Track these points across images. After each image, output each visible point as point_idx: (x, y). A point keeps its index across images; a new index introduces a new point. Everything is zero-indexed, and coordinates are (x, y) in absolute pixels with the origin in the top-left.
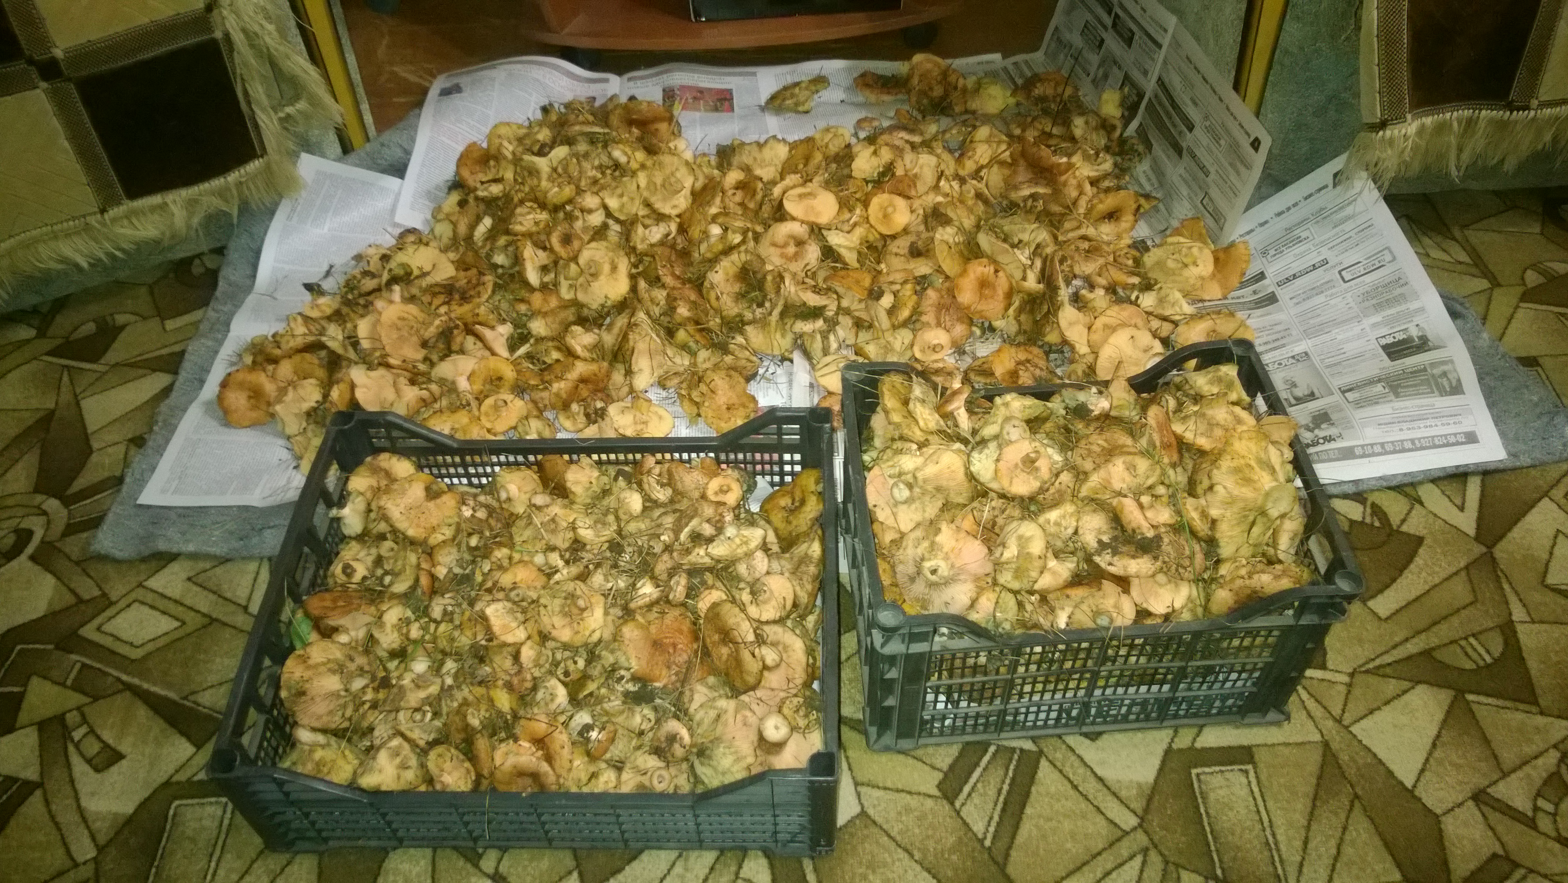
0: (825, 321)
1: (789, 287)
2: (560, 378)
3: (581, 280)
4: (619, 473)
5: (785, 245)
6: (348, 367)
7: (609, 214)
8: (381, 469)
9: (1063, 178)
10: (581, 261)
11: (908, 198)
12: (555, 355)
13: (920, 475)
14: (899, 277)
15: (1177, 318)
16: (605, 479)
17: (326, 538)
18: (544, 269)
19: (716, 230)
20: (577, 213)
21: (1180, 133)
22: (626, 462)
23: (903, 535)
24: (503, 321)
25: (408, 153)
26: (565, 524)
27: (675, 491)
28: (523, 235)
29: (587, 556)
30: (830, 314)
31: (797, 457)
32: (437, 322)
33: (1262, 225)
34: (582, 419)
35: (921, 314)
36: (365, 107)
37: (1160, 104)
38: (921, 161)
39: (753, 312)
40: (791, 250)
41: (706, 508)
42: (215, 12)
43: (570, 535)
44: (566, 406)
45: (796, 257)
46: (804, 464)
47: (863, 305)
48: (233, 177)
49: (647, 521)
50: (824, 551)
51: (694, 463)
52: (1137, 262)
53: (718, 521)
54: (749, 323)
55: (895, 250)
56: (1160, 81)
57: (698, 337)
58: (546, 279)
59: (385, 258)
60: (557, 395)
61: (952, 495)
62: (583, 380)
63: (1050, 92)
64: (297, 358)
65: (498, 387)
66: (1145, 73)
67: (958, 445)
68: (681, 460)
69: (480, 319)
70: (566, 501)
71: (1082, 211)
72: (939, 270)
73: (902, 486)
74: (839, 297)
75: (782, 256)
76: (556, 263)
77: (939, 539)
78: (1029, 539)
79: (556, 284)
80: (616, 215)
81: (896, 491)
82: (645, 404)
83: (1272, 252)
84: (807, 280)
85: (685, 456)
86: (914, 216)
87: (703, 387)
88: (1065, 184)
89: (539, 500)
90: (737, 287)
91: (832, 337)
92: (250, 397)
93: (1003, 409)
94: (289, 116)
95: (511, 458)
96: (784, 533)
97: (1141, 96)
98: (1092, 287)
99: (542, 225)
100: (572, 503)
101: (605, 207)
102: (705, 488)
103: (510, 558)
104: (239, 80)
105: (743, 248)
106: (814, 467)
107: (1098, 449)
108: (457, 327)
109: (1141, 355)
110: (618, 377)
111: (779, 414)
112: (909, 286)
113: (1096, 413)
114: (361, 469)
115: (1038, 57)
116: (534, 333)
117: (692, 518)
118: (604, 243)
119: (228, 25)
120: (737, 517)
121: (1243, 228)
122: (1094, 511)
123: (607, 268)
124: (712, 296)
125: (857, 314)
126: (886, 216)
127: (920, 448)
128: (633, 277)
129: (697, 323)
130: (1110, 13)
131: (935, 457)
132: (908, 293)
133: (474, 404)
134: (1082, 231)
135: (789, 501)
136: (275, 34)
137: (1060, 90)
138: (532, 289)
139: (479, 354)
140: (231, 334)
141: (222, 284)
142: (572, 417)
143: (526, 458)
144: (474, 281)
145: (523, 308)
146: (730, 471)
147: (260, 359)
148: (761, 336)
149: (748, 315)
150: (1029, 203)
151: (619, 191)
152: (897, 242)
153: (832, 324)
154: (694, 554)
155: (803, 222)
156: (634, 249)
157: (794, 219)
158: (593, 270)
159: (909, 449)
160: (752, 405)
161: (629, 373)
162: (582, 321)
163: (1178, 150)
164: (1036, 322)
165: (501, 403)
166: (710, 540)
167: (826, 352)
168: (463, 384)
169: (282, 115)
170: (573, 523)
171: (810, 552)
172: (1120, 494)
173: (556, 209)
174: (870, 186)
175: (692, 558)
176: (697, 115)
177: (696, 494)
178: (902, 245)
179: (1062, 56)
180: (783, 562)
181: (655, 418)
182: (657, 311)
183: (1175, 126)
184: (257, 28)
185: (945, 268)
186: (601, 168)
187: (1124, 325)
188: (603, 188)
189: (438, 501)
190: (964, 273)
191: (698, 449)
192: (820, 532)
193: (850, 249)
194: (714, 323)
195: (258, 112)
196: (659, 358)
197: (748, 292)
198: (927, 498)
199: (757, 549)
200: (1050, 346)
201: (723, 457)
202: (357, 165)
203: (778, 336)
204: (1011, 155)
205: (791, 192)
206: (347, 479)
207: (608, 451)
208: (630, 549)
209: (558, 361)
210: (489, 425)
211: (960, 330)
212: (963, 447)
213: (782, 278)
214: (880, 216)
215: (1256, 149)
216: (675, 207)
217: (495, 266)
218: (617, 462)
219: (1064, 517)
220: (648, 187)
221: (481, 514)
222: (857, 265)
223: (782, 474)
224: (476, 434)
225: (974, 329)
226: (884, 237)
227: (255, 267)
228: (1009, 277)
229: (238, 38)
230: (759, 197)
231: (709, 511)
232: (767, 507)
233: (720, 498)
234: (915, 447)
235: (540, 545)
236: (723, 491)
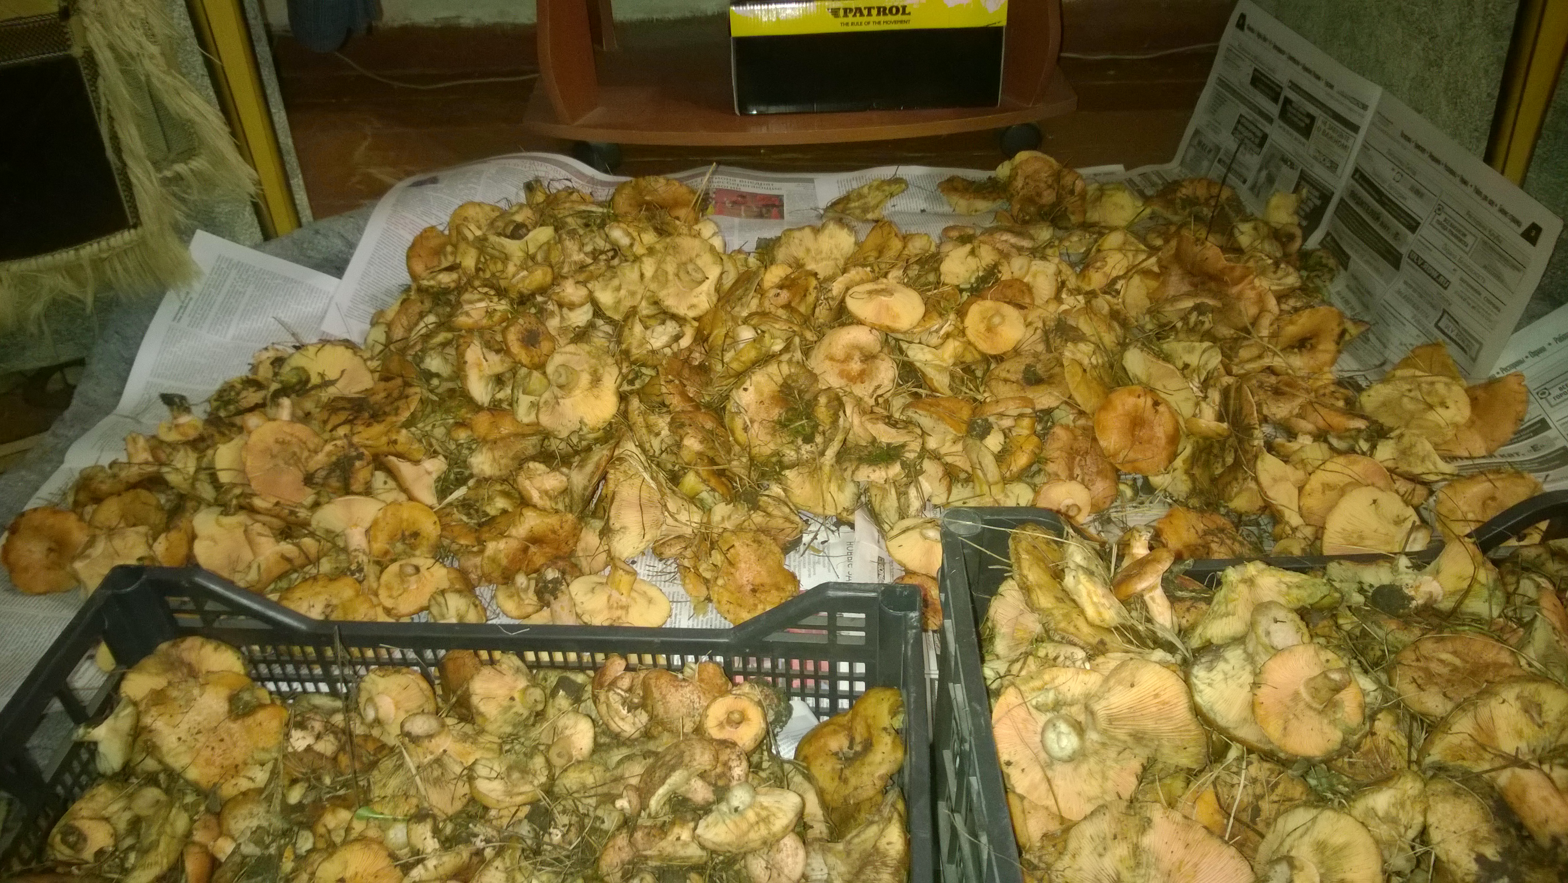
0: (904, 465)
1: (851, 417)
2: (502, 535)
3: (547, 395)
4: (563, 683)
5: (848, 358)
6: (196, 510)
7: (598, 312)
8: (182, 663)
9: (1235, 290)
10: (550, 369)
11: (1021, 307)
12: (501, 503)
13: (1099, 708)
14: (1013, 410)
15: (1432, 478)
16: (537, 694)
17: (57, 778)
18: (499, 380)
19: (746, 334)
20: (551, 306)
21: (1396, 235)
22: (580, 668)
23: (1067, 826)
24: (434, 454)
25: (352, 246)
26: (458, 769)
27: (652, 717)
28: (470, 331)
29: (482, 831)
30: (911, 456)
31: (860, 668)
32: (329, 447)
33: (1535, 354)
34: (531, 598)
35: (1046, 460)
36: (298, 182)
37: (1360, 202)
38: (1034, 269)
39: (798, 450)
40: (855, 366)
41: (698, 751)
42: (73, 20)
43: (463, 789)
44: (507, 578)
45: (861, 376)
46: (870, 679)
47: (959, 447)
48: (89, 250)
49: (598, 771)
50: (908, 843)
51: (688, 671)
52: (1349, 402)
53: (720, 776)
54: (791, 467)
55: (1004, 375)
56: (1359, 175)
57: (713, 482)
58: (500, 395)
59: (278, 362)
60: (493, 560)
61: (1166, 750)
62: (535, 539)
63: (1201, 192)
64: (128, 496)
65: (413, 547)
66: (1333, 167)
67: (1159, 654)
68: (669, 667)
69: (399, 448)
70: (468, 728)
71: (1265, 333)
72: (1070, 402)
73: (1063, 727)
74: (924, 434)
75: (842, 374)
76: (514, 371)
77: (1149, 840)
78: (1340, 851)
79: (513, 402)
80: (609, 313)
81: (1051, 736)
82: (626, 579)
83: (1556, 392)
84: (877, 409)
85: (676, 660)
86: (1031, 330)
87: (717, 557)
88: (1239, 296)
89: (420, 726)
90: (776, 413)
91: (913, 492)
92: (50, 550)
93: (1243, 588)
94: (179, 178)
95: (397, 654)
96: (835, 799)
97: (1326, 197)
98: (1292, 435)
99: (497, 317)
100: (482, 732)
101: (594, 303)
102: (704, 715)
103: (348, 830)
104: (104, 117)
105: (785, 357)
106: (888, 684)
107: (1445, 670)
108: (360, 457)
109: (1393, 529)
110: (590, 538)
111: (831, 593)
112: (1026, 422)
113: (1419, 601)
114: (149, 662)
115: (1173, 168)
116: (475, 471)
117: (673, 769)
118: (586, 347)
119: (90, 38)
120: (755, 768)
121: (1506, 359)
122: (1456, 793)
123: (585, 379)
124: (738, 424)
125: (949, 459)
126: (990, 329)
127: (1090, 658)
128: (623, 398)
129: (712, 461)
130: (1275, 100)
131: (1125, 674)
132: (1026, 432)
133: (371, 570)
134: (1267, 361)
135: (846, 743)
136: (161, 60)
137: (1215, 191)
138: (478, 408)
139: (390, 497)
140: (63, 467)
141: (76, 402)
142: (516, 594)
143: (419, 654)
144: (395, 394)
145: (462, 435)
146: (746, 688)
147: (82, 497)
148: (808, 486)
149: (790, 455)
150: (1193, 318)
151: (616, 282)
152: (1006, 365)
153: (913, 473)
154: (671, 837)
155: (873, 327)
156: (626, 353)
157: (860, 323)
158: (563, 380)
159: (1070, 658)
160: (790, 587)
161: (606, 532)
162: (547, 457)
163: (1394, 259)
164: (1214, 480)
165: (410, 570)
166: (706, 809)
167: (903, 514)
168: (357, 539)
169: (168, 174)
170: (471, 768)
171: (882, 844)
172: (1515, 761)
173: (524, 300)
174: (965, 295)
175: (667, 845)
176: (736, 220)
177: (689, 727)
178: (1014, 369)
179: (1205, 163)
180: (832, 860)
181: (642, 601)
182: (656, 444)
183: (1384, 226)
184: (133, 47)
185: (1079, 399)
186: (595, 255)
187: (1357, 484)
188: (592, 277)
189: (250, 721)
190: (1105, 406)
191: (697, 649)
192: (900, 806)
193: (940, 369)
194: (738, 466)
195: (130, 162)
196: (652, 515)
197: (790, 421)
198: (1112, 753)
199: (785, 832)
200: (1240, 515)
201: (737, 663)
202: (277, 255)
203: (833, 487)
204: (1159, 261)
205: (856, 289)
206: (122, 677)
207: (551, 647)
208: (564, 820)
209: (504, 512)
210: (389, 603)
211: (1101, 487)
212: (1169, 657)
213: (842, 405)
214: (982, 327)
215: (1533, 241)
216: (693, 306)
217: (429, 375)
218: (566, 666)
219: (1402, 805)
220: (655, 277)
221: (327, 746)
222: (949, 393)
223: (834, 695)
224: (362, 613)
225: (1122, 487)
226: (987, 359)
227: (124, 380)
228: (1174, 414)
229: (104, 57)
230: (811, 298)
231: (702, 758)
232: (808, 750)
233: (727, 734)
234: (1080, 654)
235: (406, 808)
236: (736, 720)
